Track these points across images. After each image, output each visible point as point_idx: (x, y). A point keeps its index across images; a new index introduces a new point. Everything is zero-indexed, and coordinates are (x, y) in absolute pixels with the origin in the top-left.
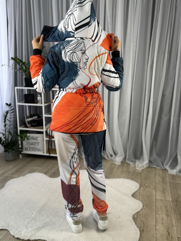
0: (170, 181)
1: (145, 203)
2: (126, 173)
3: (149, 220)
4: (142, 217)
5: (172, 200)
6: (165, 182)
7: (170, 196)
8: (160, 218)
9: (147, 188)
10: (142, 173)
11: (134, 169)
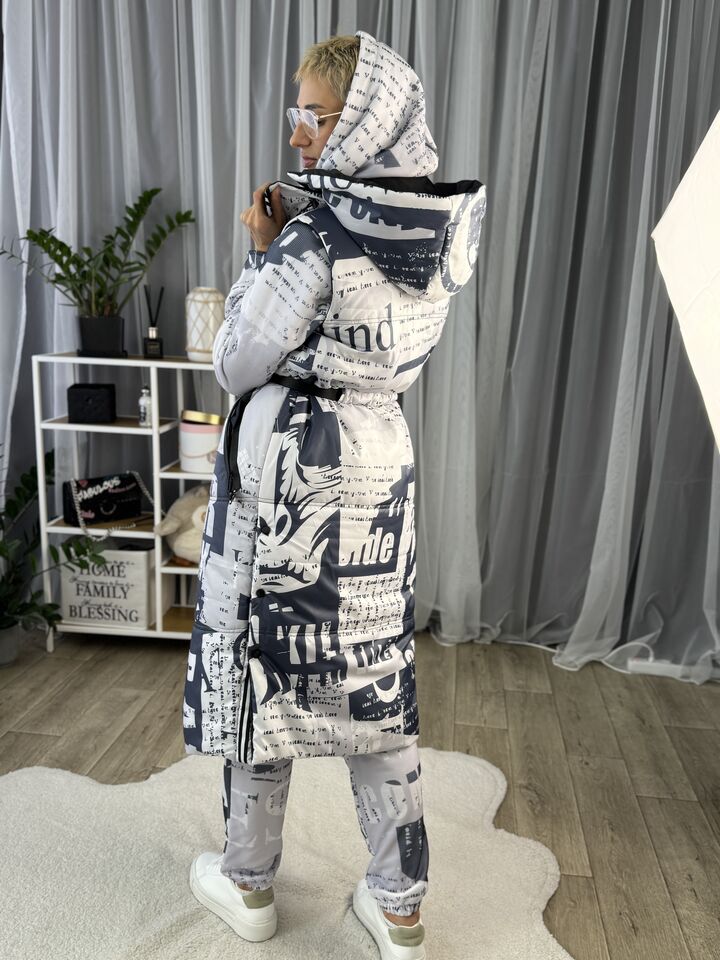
0: (668, 724)
1: (604, 818)
2: (493, 697)
3: (644, 885)
4: (611, 873)
5: (698, 798)
6: (651, 727)
7: (684, 782)
8: (678, 871)
9: (592, 754)
10: (553, 694)
11: (521, 682)
